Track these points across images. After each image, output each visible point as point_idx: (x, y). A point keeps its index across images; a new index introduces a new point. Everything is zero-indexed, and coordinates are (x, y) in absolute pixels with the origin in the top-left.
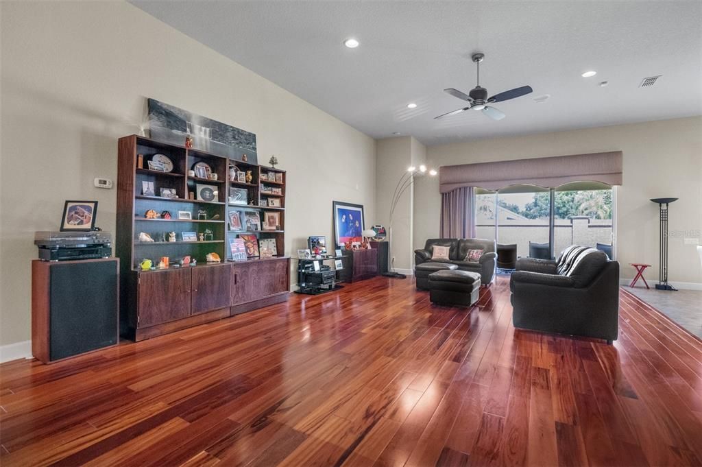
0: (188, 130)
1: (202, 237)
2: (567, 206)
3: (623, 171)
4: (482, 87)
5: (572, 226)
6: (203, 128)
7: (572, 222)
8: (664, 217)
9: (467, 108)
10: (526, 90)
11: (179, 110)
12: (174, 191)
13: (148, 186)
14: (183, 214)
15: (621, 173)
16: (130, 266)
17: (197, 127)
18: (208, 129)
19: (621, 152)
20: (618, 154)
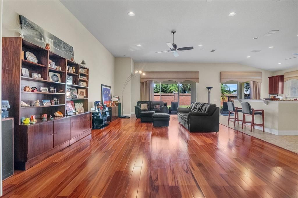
0: (43, 39)
1: (53, 103)
2: (166, 88)
3: (199, 78)
4: (175, 44)
5: (174, 96)
6: (50, 40)
7: (174, 94)
8: (209, 93)
9: (169, 51)
10: (192, 48)
11: (38, 26)
12: (40, 75)
13: (25, 71)
14: (44, 89)
15: (199, 79)
16: (19, 122)
17: (47, 38)
18: (52, 41)
19: (199, 72)
20: (198, 72)
